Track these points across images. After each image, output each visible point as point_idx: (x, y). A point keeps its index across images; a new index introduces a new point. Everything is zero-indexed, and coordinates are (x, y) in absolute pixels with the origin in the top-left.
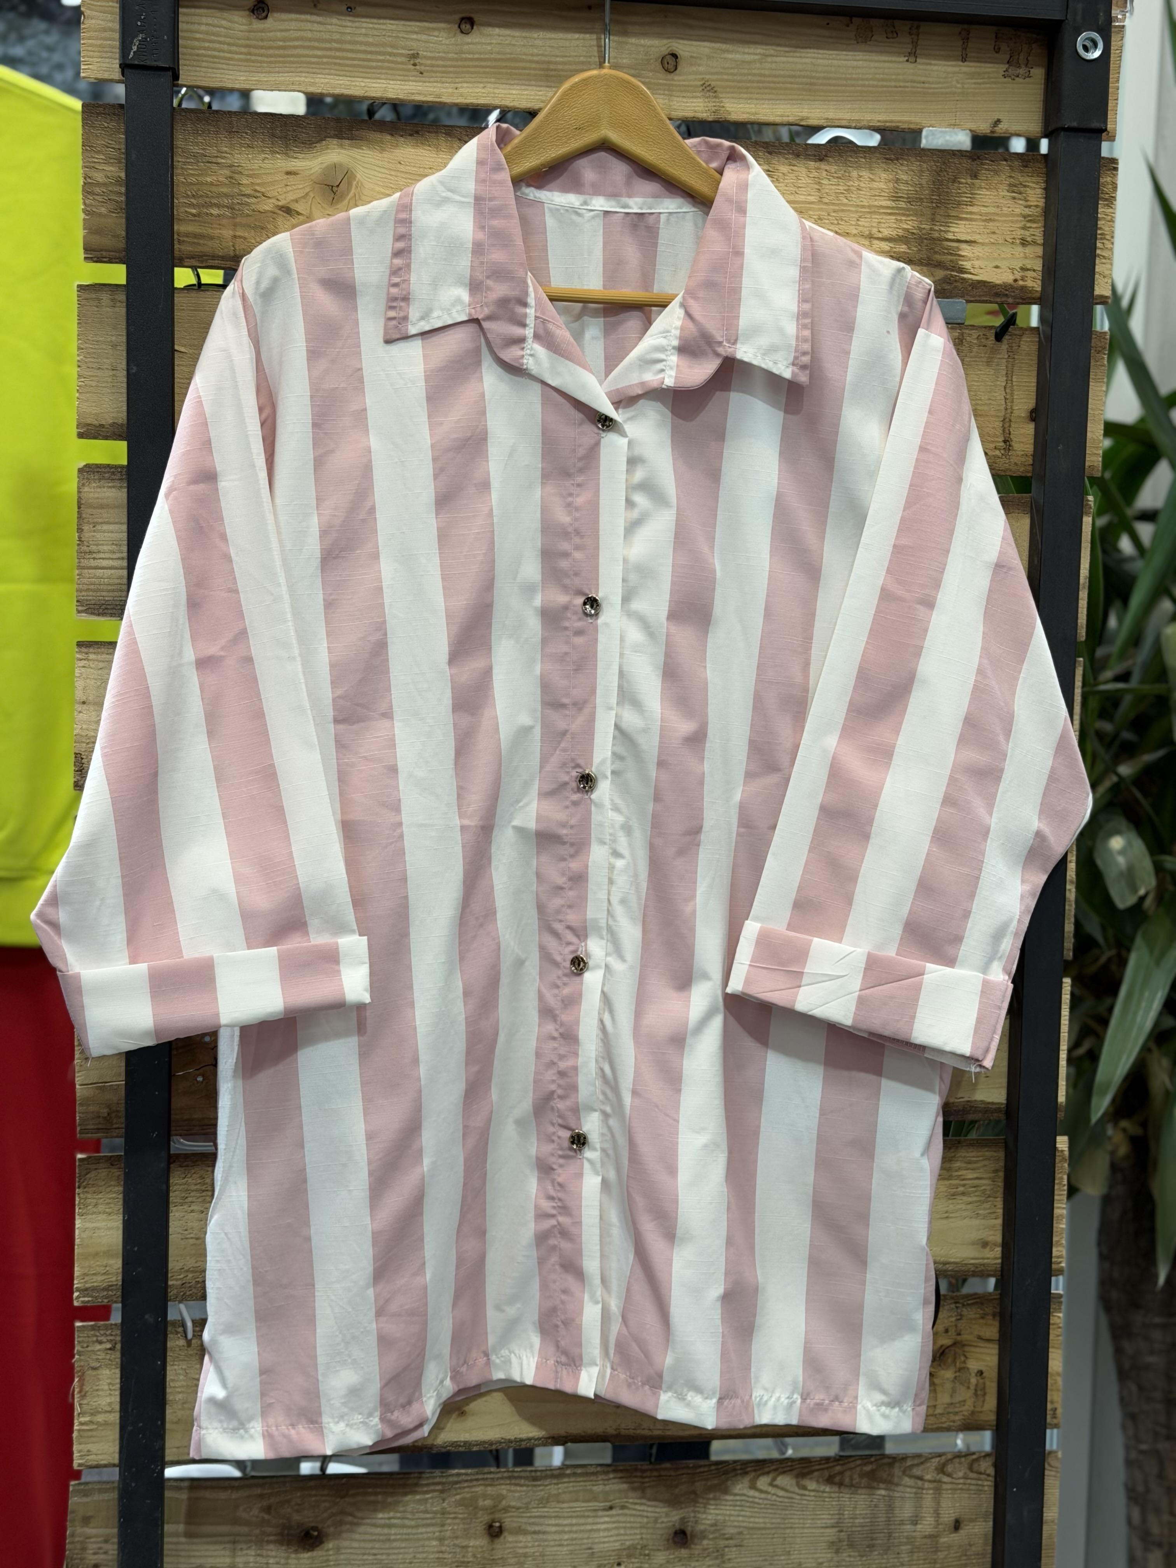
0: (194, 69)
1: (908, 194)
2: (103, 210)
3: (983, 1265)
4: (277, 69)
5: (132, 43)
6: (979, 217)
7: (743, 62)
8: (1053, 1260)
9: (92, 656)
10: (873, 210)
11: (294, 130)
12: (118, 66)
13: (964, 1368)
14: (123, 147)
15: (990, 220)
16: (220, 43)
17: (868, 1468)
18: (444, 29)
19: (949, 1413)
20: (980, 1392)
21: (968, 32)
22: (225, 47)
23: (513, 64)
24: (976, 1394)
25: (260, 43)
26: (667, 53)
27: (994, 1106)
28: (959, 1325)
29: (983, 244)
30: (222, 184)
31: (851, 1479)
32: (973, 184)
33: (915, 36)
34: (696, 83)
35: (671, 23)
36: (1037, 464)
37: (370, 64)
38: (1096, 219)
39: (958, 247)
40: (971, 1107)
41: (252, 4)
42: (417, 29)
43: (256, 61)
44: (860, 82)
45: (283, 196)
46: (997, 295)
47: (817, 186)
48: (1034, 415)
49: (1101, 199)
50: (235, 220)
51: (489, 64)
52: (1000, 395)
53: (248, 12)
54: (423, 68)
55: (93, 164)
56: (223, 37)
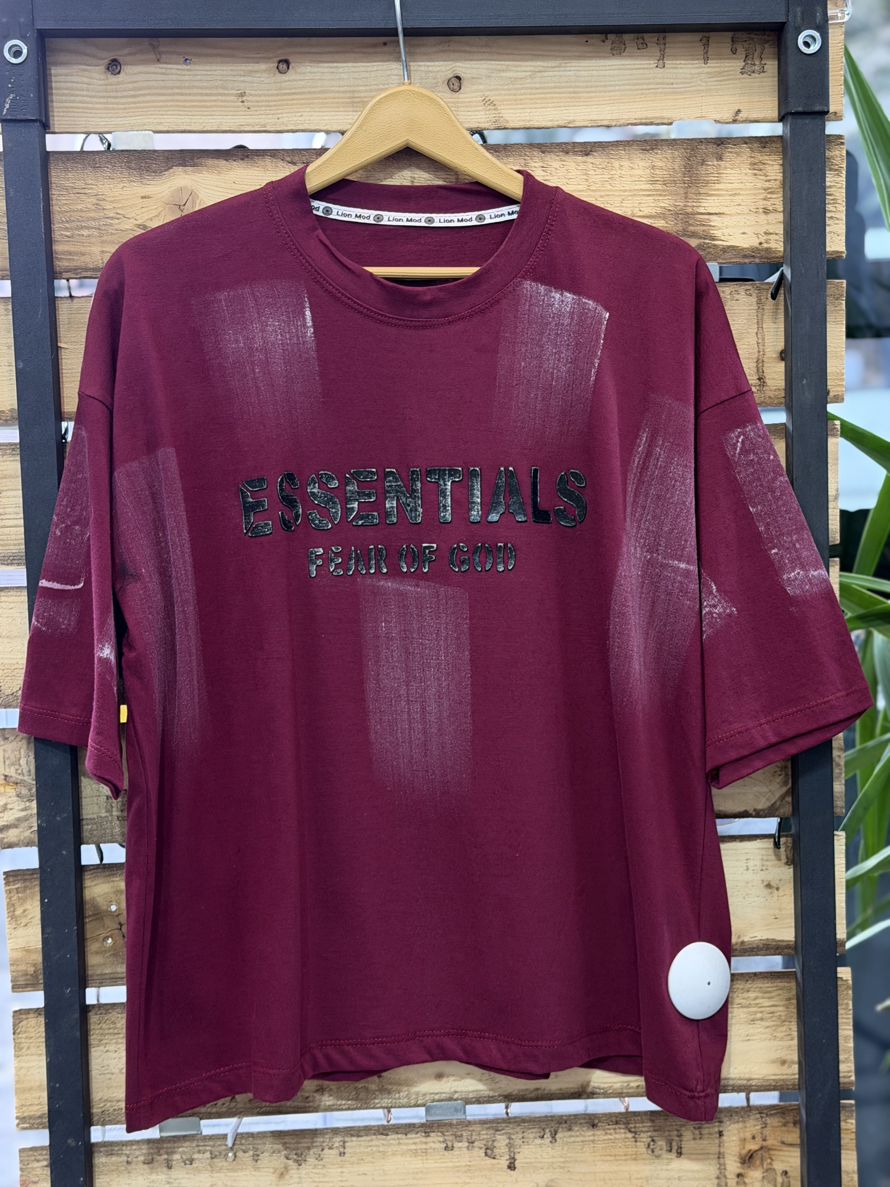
0: (63, 118)
1: (663, 178)
3: (783, 1080)
4: (131, 114)
5: (5, 102)
6: (725, 193)
7: (517, 78)
8: (841, 1075)
9: (3, 599)
10: (634, 193)
11: (146, 163)
13: (770, 1169)
14: (4, 185)
15: (736, 194)
16: (83, 96)
18: (265, 70)
21: (708, 39)
22: (88, 99)
23: (323, 96)
25: (114, 94)
26: (452, 76)
27: (784, 944)
28: (764, 1132)
29: (730, 215)
30: (90, 210)
32: (720, 166)
33: (662, 46)
34: (478, 99)
35: (454, 51)
36: (787, 396)
37: (206, 104)
38: (824, 187)
39: (708, 219)
40: (764, 945)
41: (107, 63)
42: (242, 73)
43: (112, 109)
44: (617, 88)
45: (139, 217)
46: (745, 256)
47: (585, 177)
48: (783, 355)
49: (830, 170)
50: (102, 238)
51: (304, 96)
52: (753, 341)
53: (104, 70)
54: (250, 104)
56: (86, 91)
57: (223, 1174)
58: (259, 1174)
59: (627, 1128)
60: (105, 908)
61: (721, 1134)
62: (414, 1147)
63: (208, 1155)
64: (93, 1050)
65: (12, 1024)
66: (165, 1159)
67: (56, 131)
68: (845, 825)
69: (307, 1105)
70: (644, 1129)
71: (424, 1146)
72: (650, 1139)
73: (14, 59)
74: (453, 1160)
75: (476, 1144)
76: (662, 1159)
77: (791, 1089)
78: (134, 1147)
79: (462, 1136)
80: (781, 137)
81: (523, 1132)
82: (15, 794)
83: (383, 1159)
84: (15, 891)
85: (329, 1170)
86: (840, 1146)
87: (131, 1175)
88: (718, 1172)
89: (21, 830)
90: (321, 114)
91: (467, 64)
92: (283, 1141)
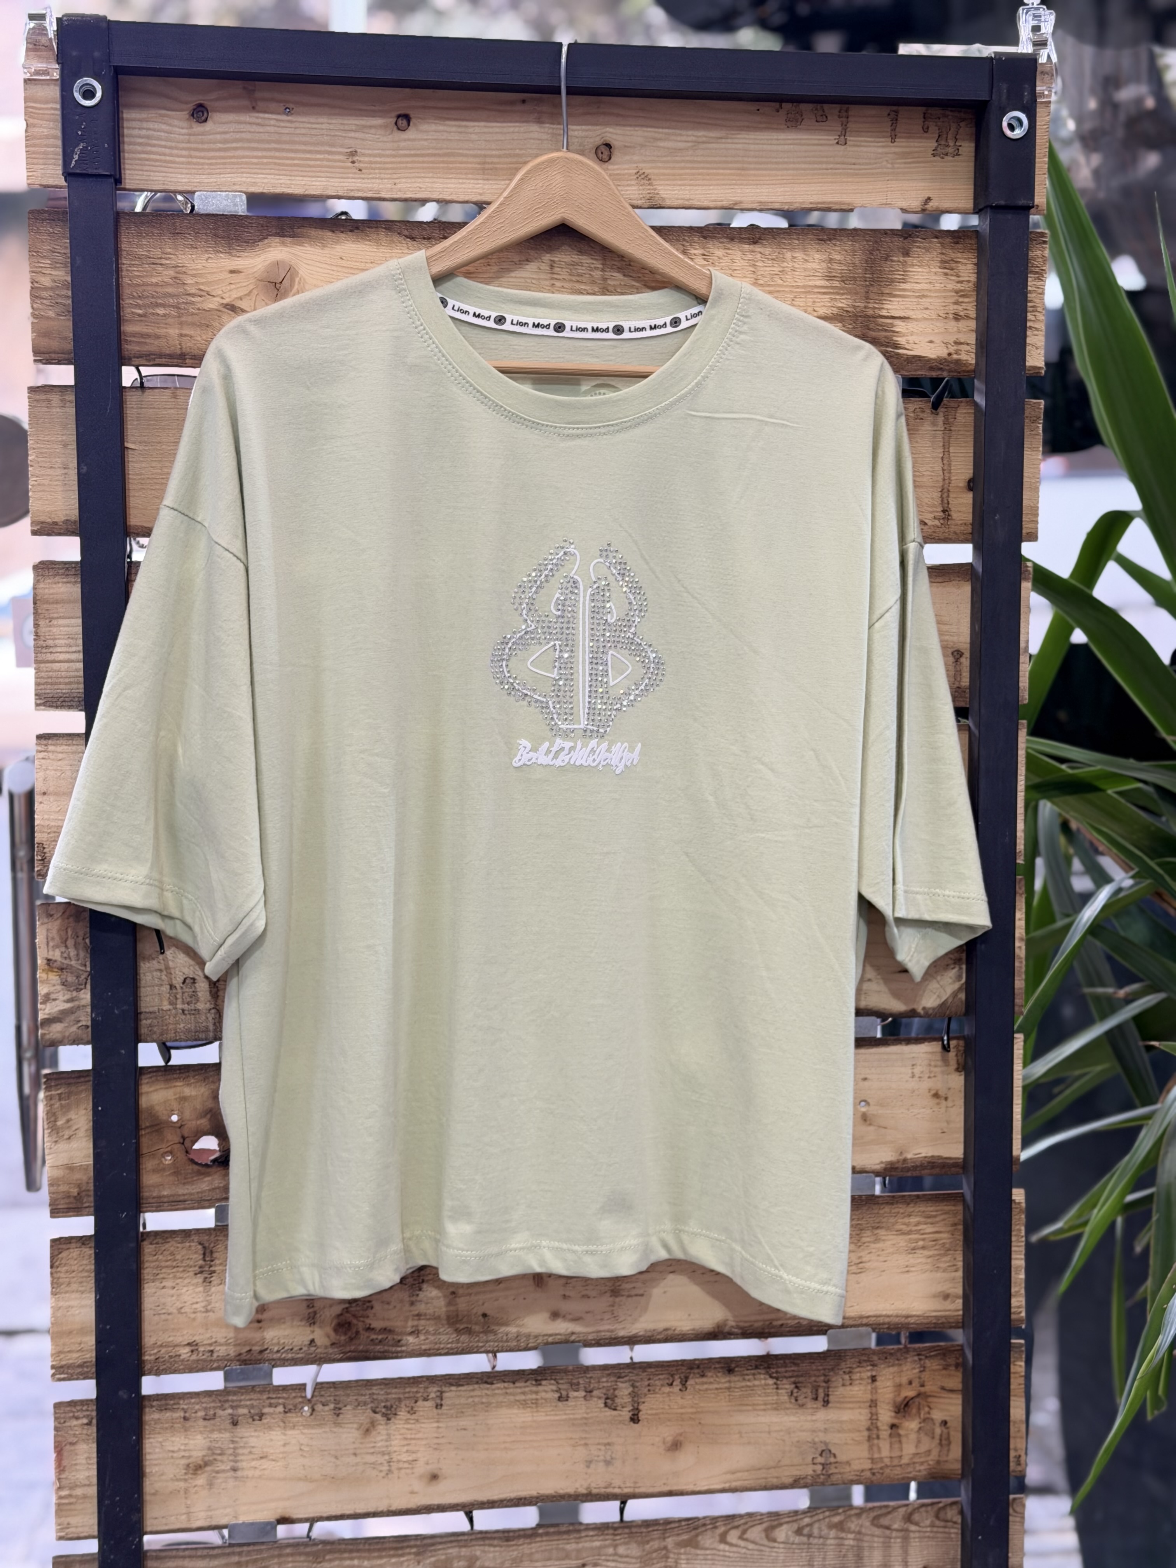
0: (136, 172)
1: (841, 273)
2: (51, 314)
3: (945, 1317)
4: (218, 171)
5: (73, 151)
6: (911, 294)
7: (675, 149)
8: (1013, 1310)
9: (51, 748)
10: (808, 290)
11: (237, 230)
12: (61, 172)
13: (928, 1418)
14: (68, 251)
15: (924, 296)
16: (160, 146)
17: (836, 1519)
18: (381, 126)
19: (914, 1463)
20: (944, 1442)
21: (897, 112)
22: (167, 151)
23: (449, 159)
24: (941, 1444)
25: (200, 146)
26: (600, 142)
27: (951, 1161)
28: (922, 1377)
29: (916, 320)
30: (167, 284)
31: (820, 1529)
32: (906, 262)
33: (844, 119)
34: (630, 171)
35: (604, 114)
36: (975, 532)
37: (309, 162)
39: (891, 324)
40: (929, 1162)
41: (191, 108)
42: (354, 128)
43: (198, 164)
44: (792, 166)
45: (227, 295)
46: (931, 369)
47: (751, 269)
48: (972, 485)
49: (1032, 272)
50: (181, 319)
51: (426, 159)
52: (938, 467)
53: (187, 116)
54: (362, 165)
55: (40, 269)
56: (166, 141)
57: (299, 1432)
58: (341, 1430)
59: (767, 1373)
60: (164, 1118)
61: (874, 1379)
63: (280, 1409)
64: (146, 1286)
65: (49, 1256)
66: (230, 1415)
67: (127, 187)
68: (1019, 1026)
69: (399, 1349)
70: (787, 1375)
71: (534, 1396)
72: (793, 1386)
73: (85, 101)
74: (568, 1412)
75: (595, 1393)
76: (807, 1408)
77: (953, 1327)
78: (193, 1401)
79: (578, 1384)
80: (977, 231)
81: (649, 1379)
82: (59, 982)
83: (487, 1411)
84: (57, 1097)
85: (423, 1425)
86: (1009, 1392)
87: (189, 1433)
88: (869, 1422)
89: (67, 1025)
90: (446, 181)
91: (619, 130)
92: (370, 1392)
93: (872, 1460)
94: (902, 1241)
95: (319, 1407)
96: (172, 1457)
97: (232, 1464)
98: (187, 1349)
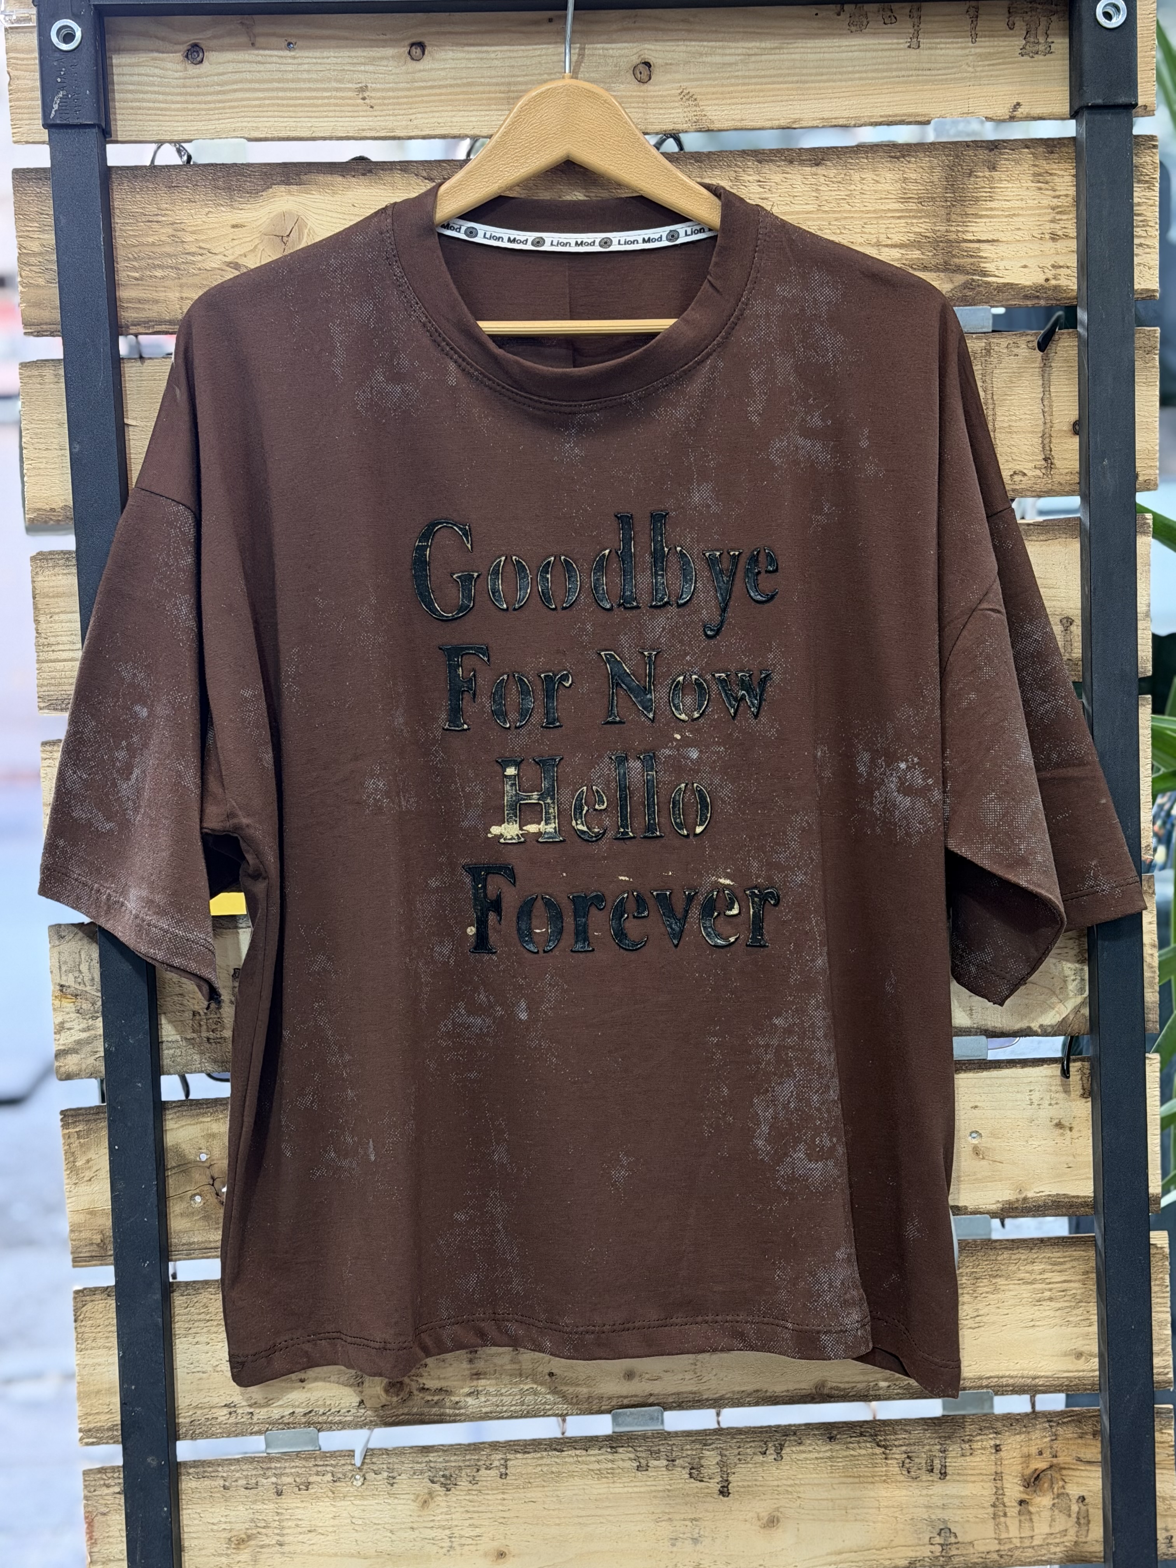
0: (129, 123)
1: (918, 194)
2: (41, 282)
3: (1079, 1378)
4: (217, 116)
5: (53, 101)
6: (1000, 213)
7: (724, 64)
8: (1155, 1371)
9: (56, 755)
10: (880, 214)
11: (238, 180)
12: (43, 126)
13: (1063, 1494)
14: (52, 211)
15: (1014, 215)
16: (155, 93)
18: (393, 57)
19: (1048, 1544)
20: (1083, 1520)
21: (977, 9)
22: (161, 97)
23: (469, 89)
24: (1078, 1523)
25: (197, 90)
26: (638, 61)
27: (1080, 1201)
28: (1054, 1446)
29: (1007, 242)
30: (163, 243)
32: (992, 177)
33: (916, 20)
34: (673, 92)
35: (642, 29)
36: (1083, 481)
37: (315, 101)
38: (1132, 205)
39: (978, 249)
40: (1053, 1202)
41: (186, 49)
42: (363, 60)
43: (193, 110)
44: (857, 75)
45: (230, 252)
46: (1026, 297)
47: (814, 194)
48: (1077, 428)
49: (1139, 182)
50: (181, 281)
51: (444, 91)
52: (1037, 409)
53: (182, 58)
54: (373, 101)
55: (25, 234)
56: (158, 86)
57: (349, 1503)
58: (396, 1501)
59: (874, 1441)
60: (192, 1157)
61: (998, 1449)
62: (597, 1466)
63: (329, 1477)
64: (177, 1341)
65: (72, 1308)
66: (273, 1483)
67: (119, 139)
68: (1158, 1045)
69: (457, 1412)
70: (896, 1443)
71: (610, 1465)
72: (906, 1456)
73: (64, 45)
74: (648, 1483)
75: (676, 1463)
76: (921, 1481)
77: (1088, 1389)
78: (233, 1468)
79: (659, 1451)
80: (1074, 139)
81: (739, 1447)
82: (73, 1009)
83: (557, 1481)
84: (76, 1136)
85: (486, 1497)
86: (1155, 1463)
87: (230, 1503)
88: (994, 1498)
89: (83, 1056)
90: (466, 114)
91: (658, 46)
92: (427, 1459)
93: (1000, 1541)
94: (1025, 1291)
95: (371, 1476)
96: (212, 1530)
97: (278, 1538)
98: (226, 1411)
